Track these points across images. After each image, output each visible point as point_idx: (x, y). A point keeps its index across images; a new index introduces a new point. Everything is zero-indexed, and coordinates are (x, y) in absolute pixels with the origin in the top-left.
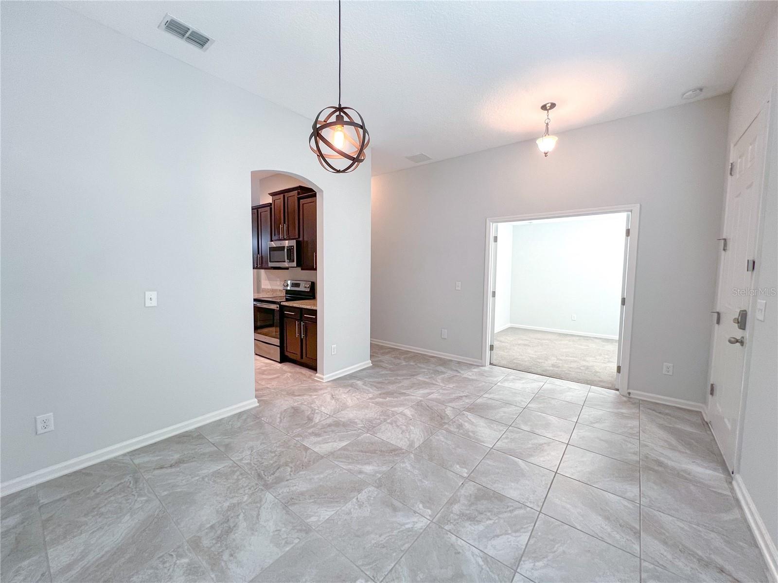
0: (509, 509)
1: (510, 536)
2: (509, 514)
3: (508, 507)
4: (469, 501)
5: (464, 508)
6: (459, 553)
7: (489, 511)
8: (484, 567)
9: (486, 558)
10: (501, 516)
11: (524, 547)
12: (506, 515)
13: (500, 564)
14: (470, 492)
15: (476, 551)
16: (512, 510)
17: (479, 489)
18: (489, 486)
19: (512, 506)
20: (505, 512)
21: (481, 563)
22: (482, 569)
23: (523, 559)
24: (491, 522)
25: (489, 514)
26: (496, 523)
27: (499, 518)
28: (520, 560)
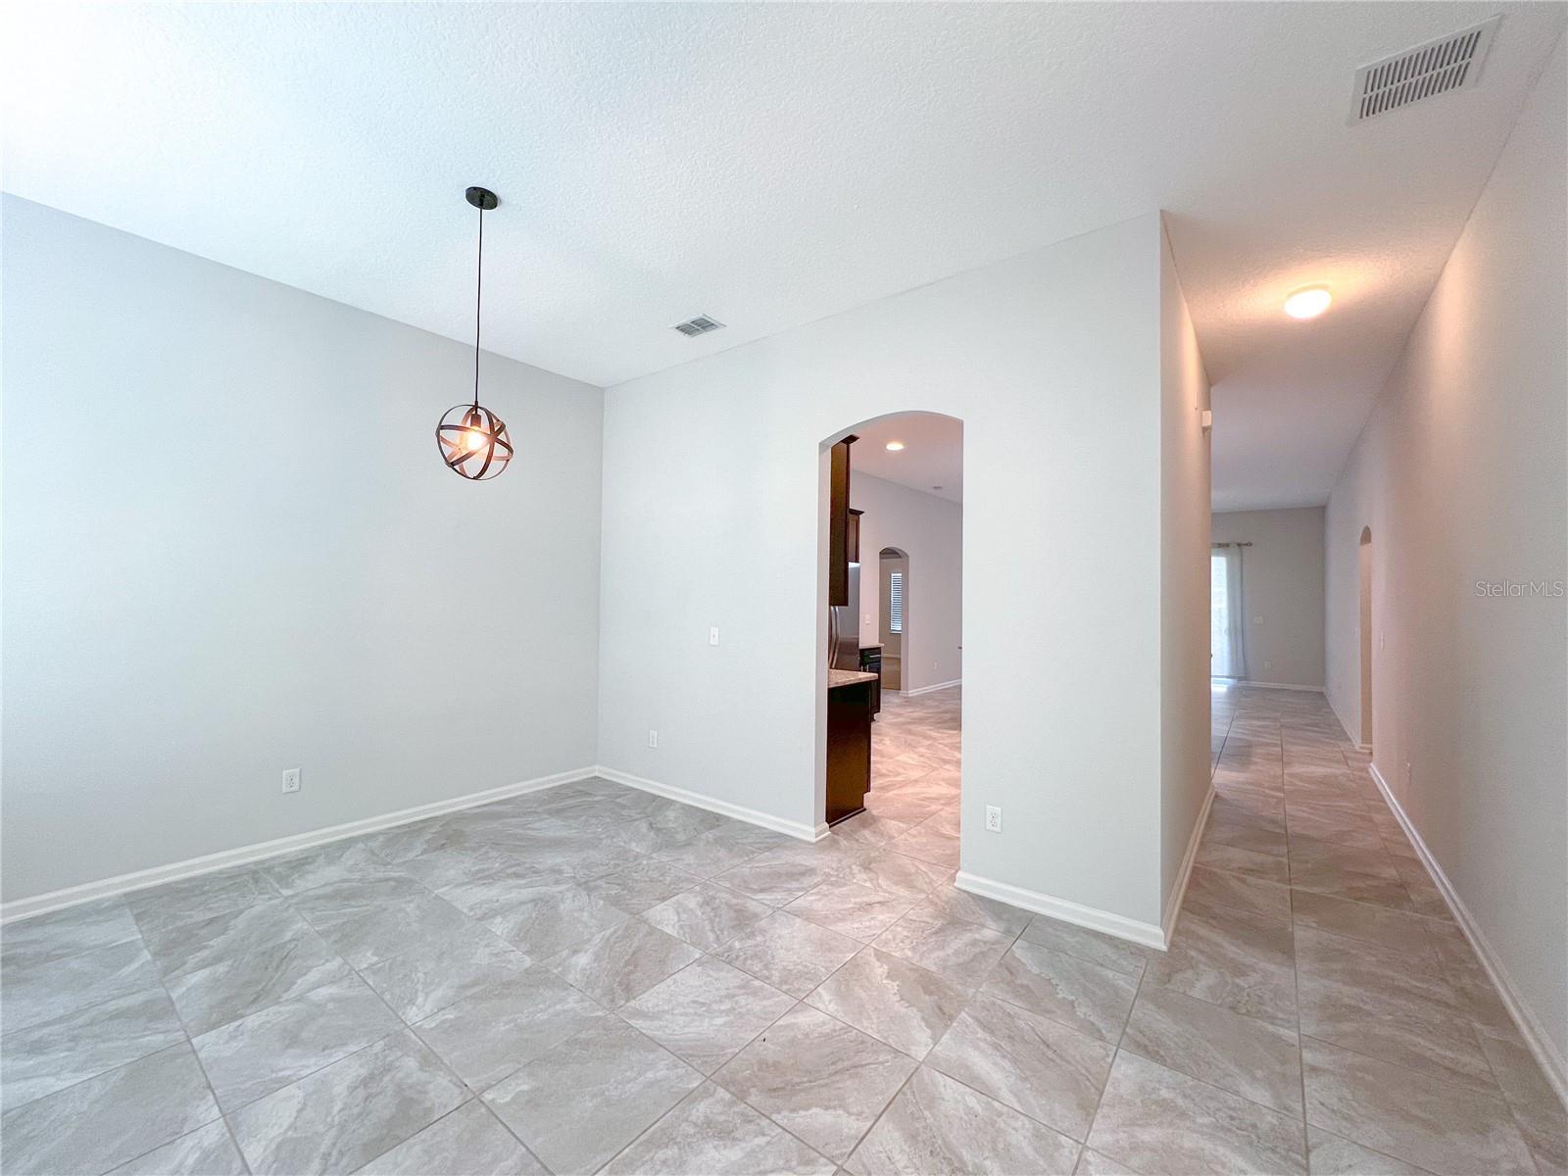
0: (335, 1153)
1: (281, 1131)
2: (323, 1149)
3: (342, 1154)
4: (411, 1087)
5: (400, 1075)
6: (324, 1050)
7: (360, 1114)
8: (274, 1075)
9: (284, 1082)
10: (334, 1132)
11: (241, 1146)
12: (327, 1141)
13: (257, 1097)
14: (432, 1094)
15: (304, 1073)
16: (327, 1160)
17: (429, 1111)
18: (424, 1135)
19: (336, 1164)
20: (334, 1144)
21: (281, 1074)
22: (272, 1071)
23: (228, 1135)
24: (336, 1109)
25: (356, 1111)
26: (326, 1116)
27: (333, 1127)
28: (230, 1130)
